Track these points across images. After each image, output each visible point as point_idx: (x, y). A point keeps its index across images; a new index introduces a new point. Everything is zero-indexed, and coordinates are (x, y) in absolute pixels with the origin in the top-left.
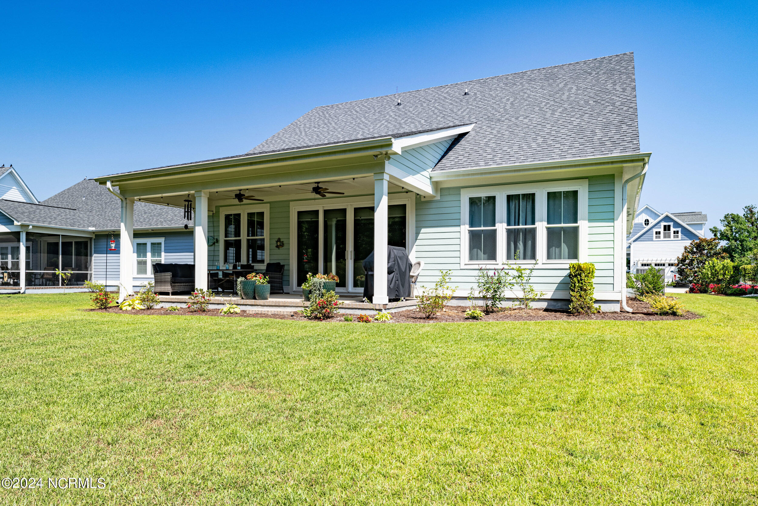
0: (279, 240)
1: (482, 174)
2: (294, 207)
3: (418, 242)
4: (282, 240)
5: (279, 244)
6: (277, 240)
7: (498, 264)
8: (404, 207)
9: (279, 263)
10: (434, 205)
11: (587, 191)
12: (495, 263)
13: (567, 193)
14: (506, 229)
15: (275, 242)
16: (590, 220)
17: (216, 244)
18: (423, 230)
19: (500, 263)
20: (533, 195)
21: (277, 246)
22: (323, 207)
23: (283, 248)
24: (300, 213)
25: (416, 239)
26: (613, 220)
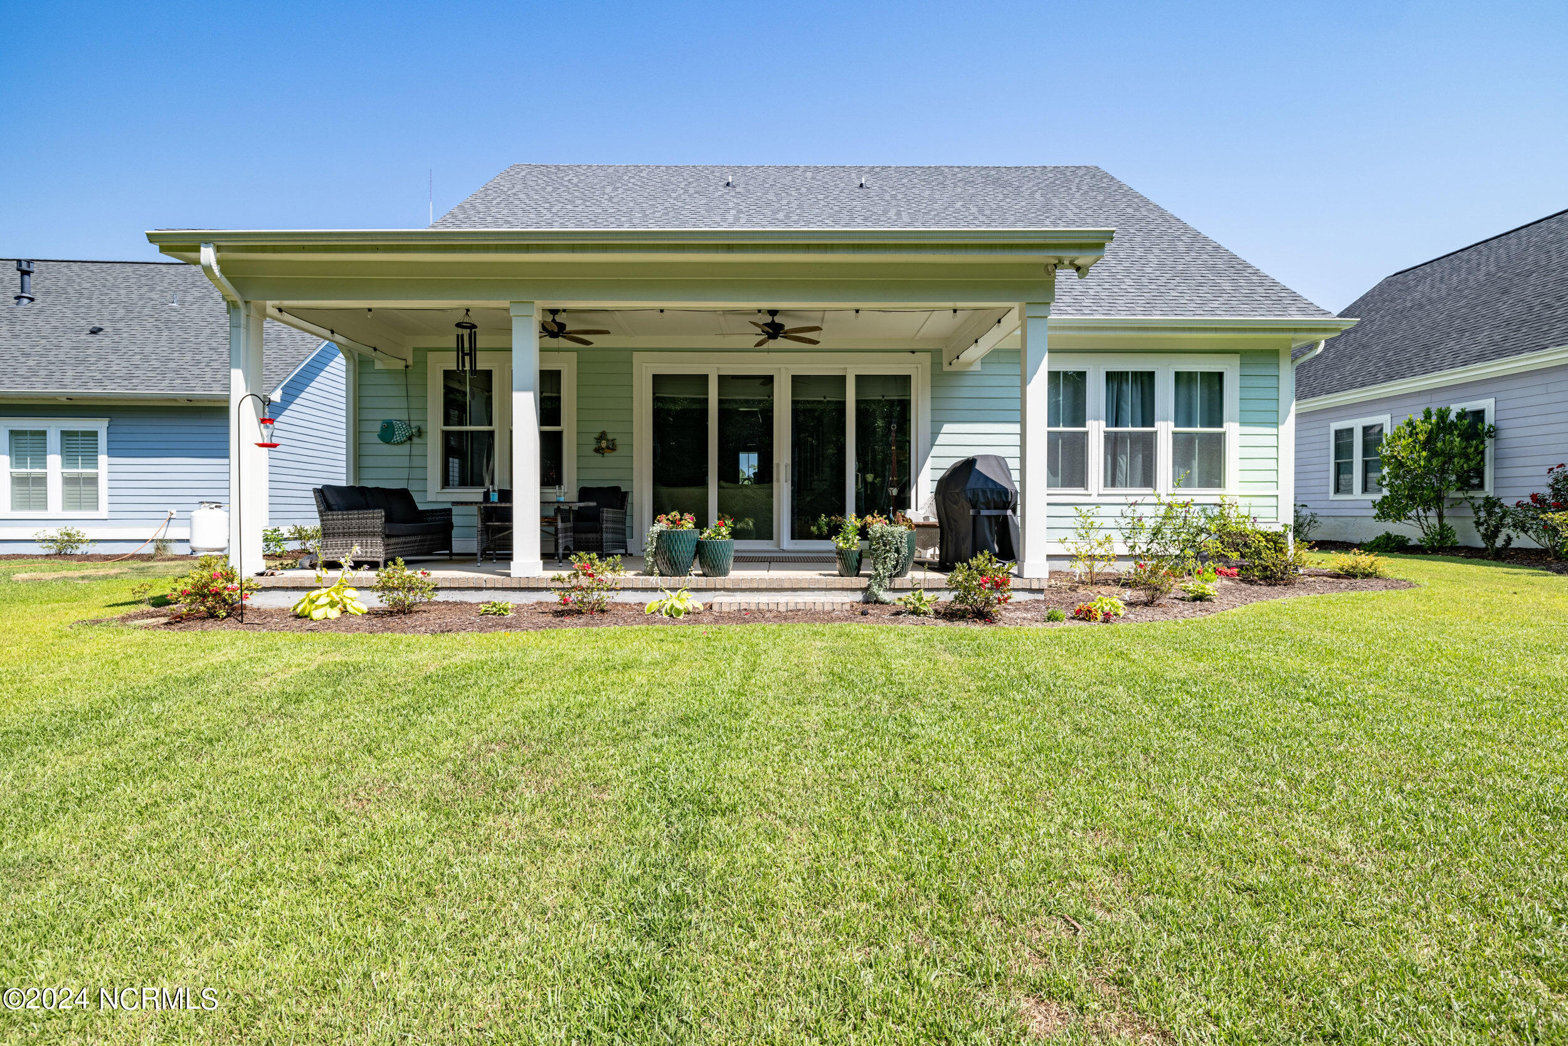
0: (603, 436)
1: (1080, 328)
2: (644, 365)
3: (935, 451)
4: (610, 437)
5: (604, 444)
6: (596, 436)
7: (1090, 495)
8: (906, 380)
9: (618, 488)
10: (968, 381)
11: (1238, 374)
12: (1086, 492)
13: (1208, 376)
14: (1105, 432)
15: (594, 442)
16: (1243, 423)
17: (415, 440)
18: (947, 428)
19: (1095, 494)
20: (1151, 375)
21: (599, 450)
22: (718, 368)
23: (614, 453)
24: (657, 378)
25: (933, 445)
26: (1276, 424)
